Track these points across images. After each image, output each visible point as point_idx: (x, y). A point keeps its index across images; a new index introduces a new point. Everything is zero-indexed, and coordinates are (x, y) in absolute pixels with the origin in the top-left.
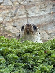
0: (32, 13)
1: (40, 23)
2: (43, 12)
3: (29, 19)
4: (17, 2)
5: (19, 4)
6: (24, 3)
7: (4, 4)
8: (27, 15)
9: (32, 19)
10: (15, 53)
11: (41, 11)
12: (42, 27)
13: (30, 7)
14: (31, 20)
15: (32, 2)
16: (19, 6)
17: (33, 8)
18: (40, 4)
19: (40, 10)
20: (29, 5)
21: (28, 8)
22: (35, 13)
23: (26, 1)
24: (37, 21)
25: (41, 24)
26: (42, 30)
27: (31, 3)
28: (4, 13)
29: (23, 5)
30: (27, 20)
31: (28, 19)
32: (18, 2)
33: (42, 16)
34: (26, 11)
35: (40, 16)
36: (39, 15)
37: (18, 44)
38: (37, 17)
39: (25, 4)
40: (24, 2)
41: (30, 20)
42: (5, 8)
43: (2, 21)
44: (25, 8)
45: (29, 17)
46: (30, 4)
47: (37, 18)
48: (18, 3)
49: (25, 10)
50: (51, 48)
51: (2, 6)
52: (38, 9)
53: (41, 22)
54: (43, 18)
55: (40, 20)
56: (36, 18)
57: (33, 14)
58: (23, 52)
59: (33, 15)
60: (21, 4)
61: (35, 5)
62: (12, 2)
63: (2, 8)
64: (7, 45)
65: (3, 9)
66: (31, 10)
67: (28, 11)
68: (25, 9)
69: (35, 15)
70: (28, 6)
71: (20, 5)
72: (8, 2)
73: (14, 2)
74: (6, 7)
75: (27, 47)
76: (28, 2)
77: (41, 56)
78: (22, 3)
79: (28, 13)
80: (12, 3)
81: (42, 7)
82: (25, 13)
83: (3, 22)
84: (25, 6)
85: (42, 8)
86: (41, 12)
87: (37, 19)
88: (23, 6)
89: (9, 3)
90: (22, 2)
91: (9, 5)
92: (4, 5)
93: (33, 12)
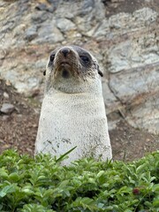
0: (120, 62)
1: (146, 89)
2: (152, 55)
3: (113, 78)
4: (76, 30)
5: (83, 36)
6: (97, 33)
7: (40, 40)
8: (107, 68)
9: (121, 76)
10: (45, 199)
11: (145, 53)
12: (151, 98)
13: (114, 44)
14: (117, 80)
15: (118, 29)
16: (81, 43)
17: (122, 46)
18: (142, 33)
19: (143, 50)
20: (110, 38)
21: (109, 48)
22: (130, 59)
23: (100, 28)
24: (136, 83)
25: (148, 91)
26: (153, 109)
27: (115, 32)
28: (40, 65)
29: (94, 39)
30: (107, 81)
31: (109, 79)
32: (80, 32)
33: (150, 67)
34: (103, 55)
35: (143, 69)
36: (141, 64)
37: (56, 173)
38: (135, 71)
39: (99, 35)
40: (96, 31)
41: (115, 81)
42: (42, 50)
43: (36, 88)
44: (100, 47)
45: (112, 73)
46: (113, 34)
47: (137, 74)
48: (79, 35)
49: (100, 53)
50: (154, 178)
51: (35, 45)
52: (139, 49)
53: (148, 85)
54: (154, 72)
55: (146, 80)
56: (133, 75)
57: (125, 62)
58: (69, 195)
59: (125, 66)
60: (87, 37)
61: (127, 38)
62: (63, 33)
63: (34, 52)
64: (22, 176)
65: (37, 53)
66: (119, 53)
67: (110, 57)
68: (99, 50)
69: (130, 65)
70: (109, 42)
71: (86, 40)
72: (51, 33)
73: (67, 31)
74: (45, 49)
75: (82, 181)
76: (108, 29)
77: (123, 205)
78: (90, 34)
79: (109, 60)
80: (61, 35)
81: (148, 42)
82: (102, 61)
83: (38, 90)
84: (98, 42)
85: (148, 46)
86: (146, 56)
87: (135, 77)
88: (95, 43)
89: (53, 35)
90: (89, 30)
91: (53, 43)
92: (39, 43)
93: (123, 57)
